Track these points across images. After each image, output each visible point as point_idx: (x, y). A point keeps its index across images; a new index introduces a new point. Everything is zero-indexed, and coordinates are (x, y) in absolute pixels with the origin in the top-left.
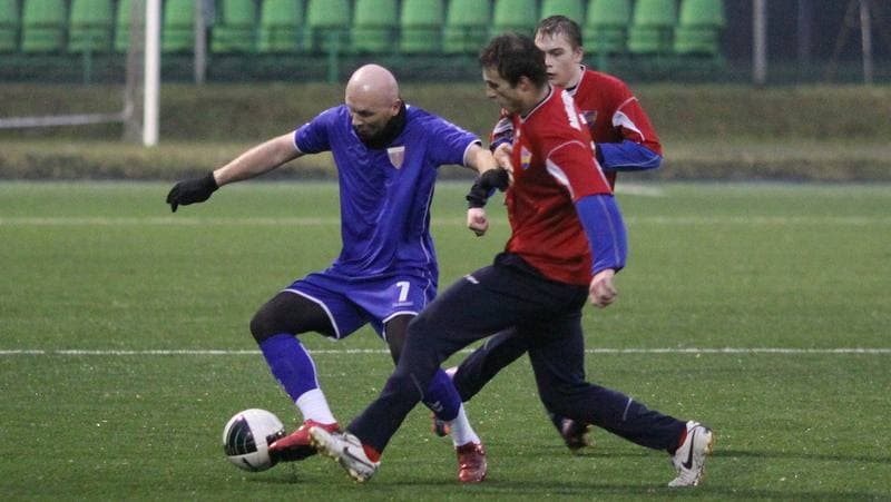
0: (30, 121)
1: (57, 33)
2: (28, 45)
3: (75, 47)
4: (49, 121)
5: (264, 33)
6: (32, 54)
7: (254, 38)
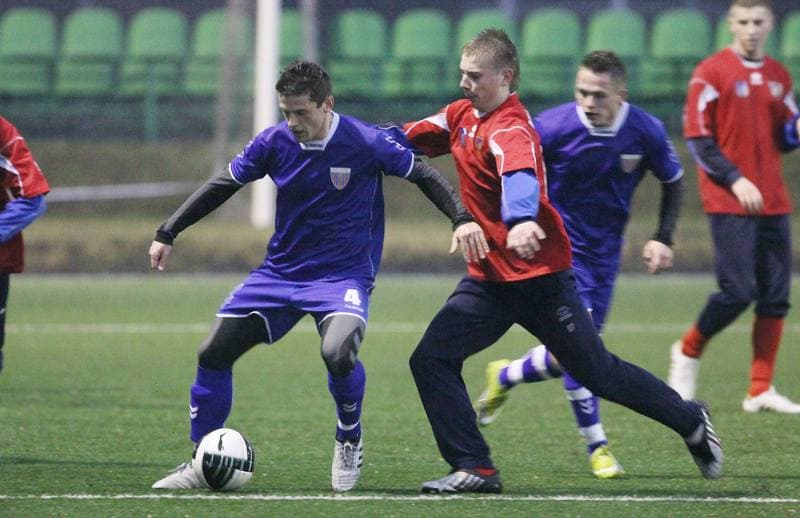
0: (82, 193)
1: (105, 69)
2: (65, 86)
3: (130, 88)
4: (109, 192)
5: (392, 69)
6: (71, 99)
7: (377, 77)
